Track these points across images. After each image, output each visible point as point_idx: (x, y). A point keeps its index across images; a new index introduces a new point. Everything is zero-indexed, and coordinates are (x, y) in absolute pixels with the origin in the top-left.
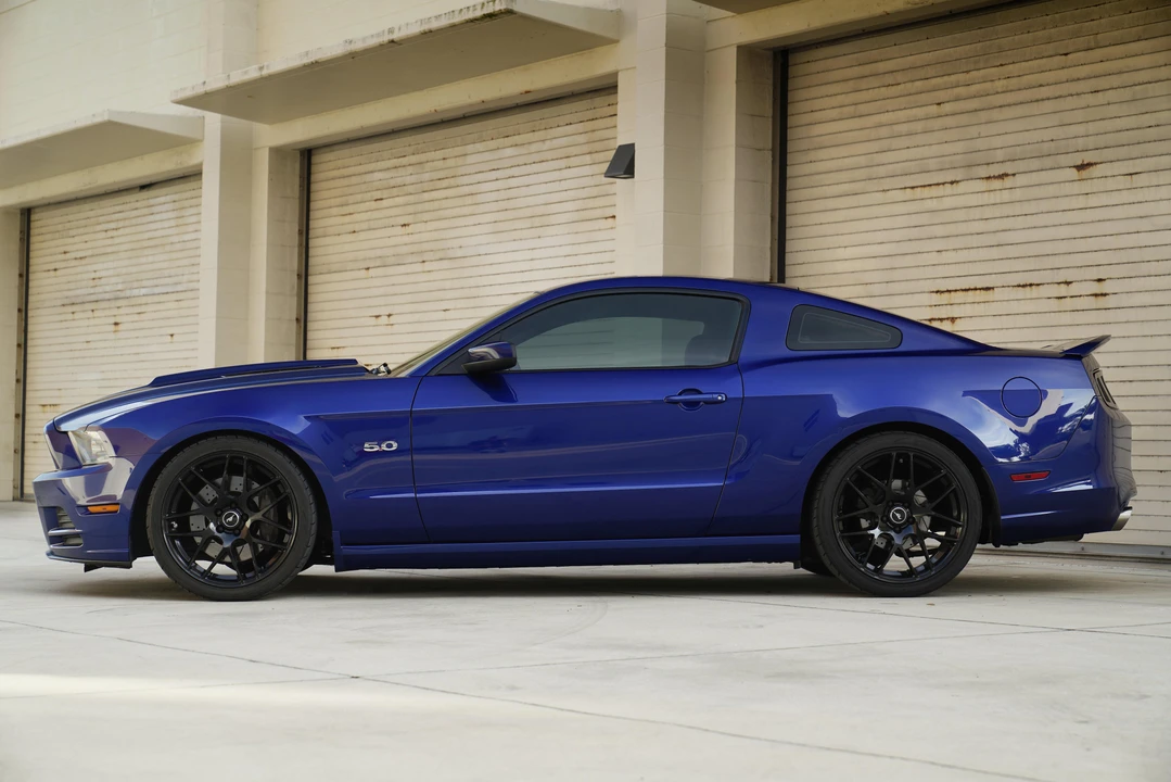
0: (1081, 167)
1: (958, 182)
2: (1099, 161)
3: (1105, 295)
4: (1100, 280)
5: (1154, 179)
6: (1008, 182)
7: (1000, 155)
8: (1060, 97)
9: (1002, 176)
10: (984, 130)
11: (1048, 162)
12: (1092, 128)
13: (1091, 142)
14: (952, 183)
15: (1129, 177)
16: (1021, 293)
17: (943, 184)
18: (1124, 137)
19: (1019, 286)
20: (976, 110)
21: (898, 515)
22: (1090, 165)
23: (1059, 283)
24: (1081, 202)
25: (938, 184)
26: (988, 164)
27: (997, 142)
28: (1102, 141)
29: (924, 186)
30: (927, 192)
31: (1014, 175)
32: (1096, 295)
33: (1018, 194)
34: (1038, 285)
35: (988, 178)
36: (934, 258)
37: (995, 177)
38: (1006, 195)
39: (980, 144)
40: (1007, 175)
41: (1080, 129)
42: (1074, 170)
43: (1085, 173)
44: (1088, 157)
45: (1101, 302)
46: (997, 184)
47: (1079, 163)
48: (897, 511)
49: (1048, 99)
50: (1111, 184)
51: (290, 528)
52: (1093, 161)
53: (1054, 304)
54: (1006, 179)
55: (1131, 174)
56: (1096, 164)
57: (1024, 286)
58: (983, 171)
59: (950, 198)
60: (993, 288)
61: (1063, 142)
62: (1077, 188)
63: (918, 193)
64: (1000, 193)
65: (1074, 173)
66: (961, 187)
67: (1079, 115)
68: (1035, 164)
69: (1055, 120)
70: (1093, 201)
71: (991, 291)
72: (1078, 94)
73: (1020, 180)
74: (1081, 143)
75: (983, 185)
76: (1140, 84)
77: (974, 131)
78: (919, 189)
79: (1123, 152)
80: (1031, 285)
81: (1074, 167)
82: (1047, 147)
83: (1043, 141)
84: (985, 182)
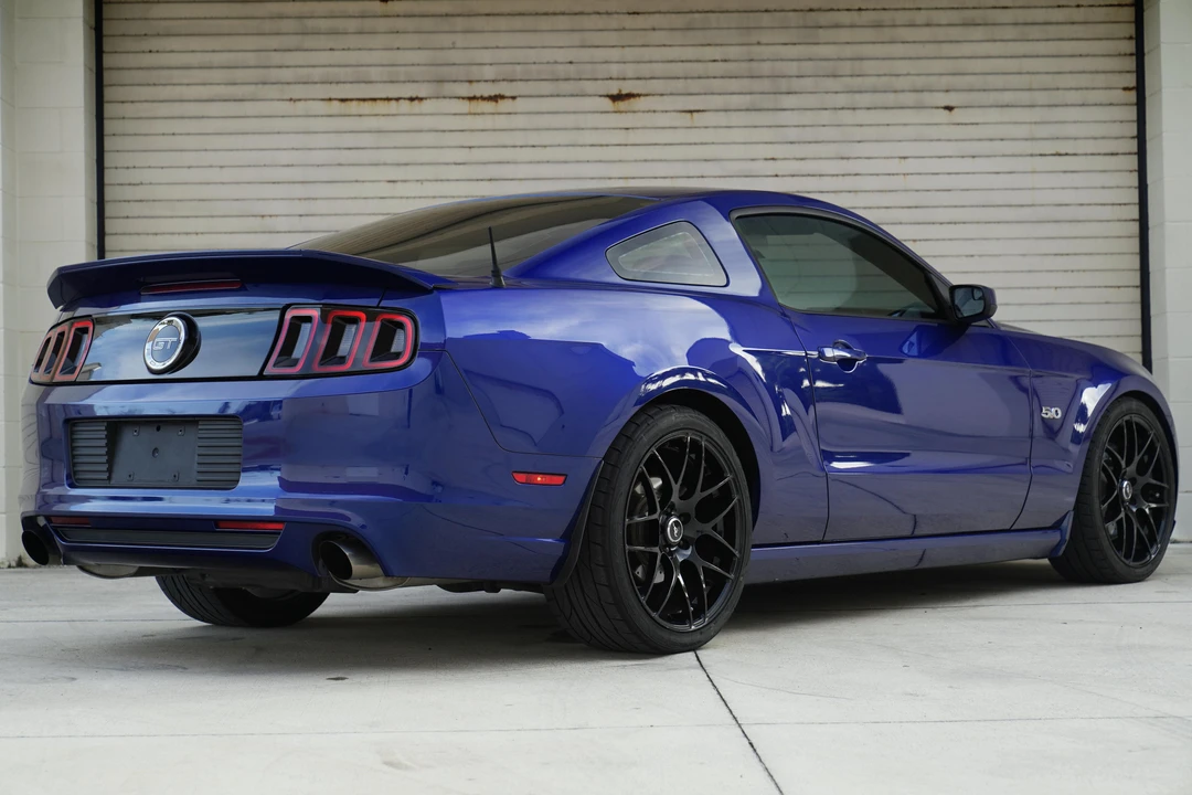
0: (617, 98)
1: (421, 99)
2: (643, 92)
5: (721, 119)
6: (504, 105)
7: (489, 72)
8: (582, 13)
9: (495, 98)
10: (460, 40)
11: (566, 87)
12: (629, 53)
13: (630, 70)
14: (412, 99)
15: (689, 115)
17: (397, 99)
18: (678, 69)
20: (447, 15)
22: (630, 96)
24: (620, 137)
25: (388, 99)
26: (470, 82)
27: (486, 56)
28: (645, 70)
29: (364, 100)
30: (367, 108)
31: (514, 98)
33: (519, 121)
35: (471, 99)
36: (386, 190)
37: (483, 98)
38: (502, 122)
39: (455, 56)
40: (502, 97)
41: (615, 54)
42: (608, 101)
43: (622, 105)
44: (627, 88)
46: (488, 106)
47: (615, 92)
49: (563, 14)
50: (662, 120)
52: (635, 92)
54: (501, 101)
55: (691, 112)
56: (639, 95)
58: (464, 90)
59: (404, 117)
61: (589, 66)
62: (613, 120)
63: (353, 107)
64: (488, 118)
65: (607, 104)
66: (427, 106)
67: (613, 38)
68: (546, 87)
69: (576, 38)
70: (633, 137)
72: (607, 13)
73: (520, 104)
74: (614, 70)
75: (465, 106)
76: (698, 12)
77: (446, 40)
78: (354, 103)
79: (679, 85)
81: (607, 96)
82: (562, 70)
83: (556, 62)
84: (466, 102)
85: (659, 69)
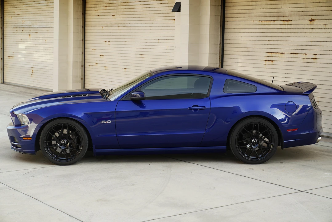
0: (311, 20)
1: (275, 21)
3: (316, 59)
4: (315, 54)
6: (290, 22)
7: (287, 14)
9: (288, 21)
10: (283, 6)
11: (301, 18)
12: (315, 9)
13: (314, 13)
14: (273, 21)
16: (292, 55)
17: (271, 21)
18: (324, 13)
19: (292, 53)
21: (254, 141)
22: (313, 20)
23: (303, 54)
24: (311, 31)
25: (269, 21)
26: (284, 16)
27: (287, 10)
28: (317, 13)
29: (265, 21)
30: (266, 23)
31: (291, 20)
32: (314, 59)
33: (292, 26)
34: (297, 54)
35: (284, 21)
36: (267, 42)
37: (286, 21)
38: (289, 26)
39: (281, 10)
40: (289, 20)
41: (311, 9)
42: (309, 21)
43: (312, 22)
44: (313, 18)
45: (315, 61)
46: (286, 23)
47: (310, 19)
48: (254, 140)
50: (319, 26)
51: (81, 145)
52: (314, 19)
53: (302, 60)
54: (289, 21)
55: (325, 24)
56: (315, 20)
57: (293, 54)
58: (283, 18)
59: (272, 25)
60: (284, 53)
61: (306, 12)
62: (309, 26)
63: (263, 23)
64: (287, 25)
66: (276, 23)
67: (311, 5)
68: (297, 18)
69: (304, 5)
70: (314, 31)
71: (284, 54)
73: (293, 22)
74: (311, 13)
75: (282, 23)
77: (280, 6)
78: (263, 22)
79: (323, 17)
80: (295, 54)
81: (309, 20)
82: (301, 13)
83: (300, 11)
84: (283, 21)
85: (320, 13)
